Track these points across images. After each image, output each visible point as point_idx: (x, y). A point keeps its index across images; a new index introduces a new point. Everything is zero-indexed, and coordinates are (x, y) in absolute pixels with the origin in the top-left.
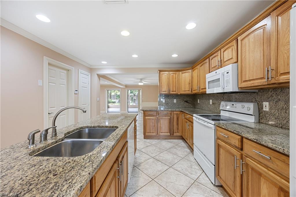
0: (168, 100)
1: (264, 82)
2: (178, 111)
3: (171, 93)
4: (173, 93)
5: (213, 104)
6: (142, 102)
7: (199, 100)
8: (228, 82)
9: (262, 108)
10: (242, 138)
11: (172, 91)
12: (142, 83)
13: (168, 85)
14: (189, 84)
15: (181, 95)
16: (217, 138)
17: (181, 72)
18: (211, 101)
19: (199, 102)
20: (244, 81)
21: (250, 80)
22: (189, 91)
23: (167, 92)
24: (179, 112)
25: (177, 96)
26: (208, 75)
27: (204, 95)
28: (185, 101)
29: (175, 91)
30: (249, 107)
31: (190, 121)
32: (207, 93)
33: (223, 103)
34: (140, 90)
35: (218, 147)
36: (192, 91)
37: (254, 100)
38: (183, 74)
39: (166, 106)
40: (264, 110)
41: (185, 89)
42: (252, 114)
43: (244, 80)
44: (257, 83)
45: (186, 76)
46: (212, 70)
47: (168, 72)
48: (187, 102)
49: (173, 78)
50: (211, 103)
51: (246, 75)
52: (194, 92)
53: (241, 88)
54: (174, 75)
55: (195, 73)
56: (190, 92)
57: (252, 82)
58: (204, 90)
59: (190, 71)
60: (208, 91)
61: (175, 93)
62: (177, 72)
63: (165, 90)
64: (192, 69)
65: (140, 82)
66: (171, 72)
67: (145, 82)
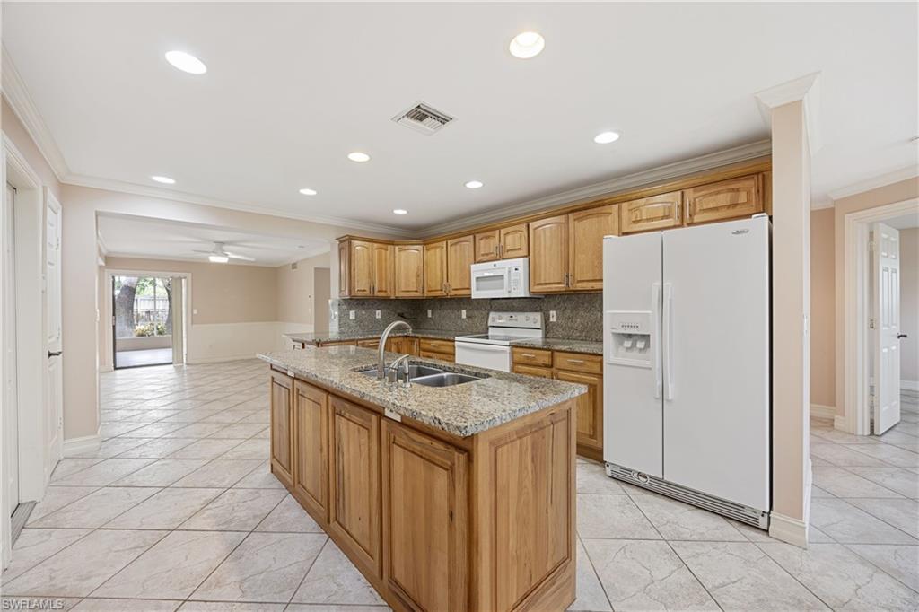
0: (364, 313)
1: (562, 287)
2: (400, 336)
3: (377, 294)
4: (380, 294)
5: (468, 317)
6: (192, 323)
7: (429, 312)
8: (516, 282)
9: (549, 319)
10: (553, 351)
11: (379, 291)
12: (227, 255)
13: (371, 276)
14: (418, 276)
15: (397, 300)
17: (397, 247)
18: (464, 312)
19: (430, 315)
20: (539, 284)
21: (546, 284)
22: (416, 291)
23: (367, 293)
24: (401, 339)
25: (384, 302)
26: (474, 267)
27: (445, 301)
28: (399, 315)
29: (386, 291)
30: (535, 319)
32: (473, 297)
33: (492, 315)
34: (181, 279)
36: (423, 292)
37: (539, 309)
38: (403, 254)
39: (358, 328)
40: (551, 320)
41: (407, 286)
42: (539, 327)
43: (538, 282)
44: (554, 288)
45: (409, 258)
46: (481, 258)
47: (371, 244)
49: (380, 260)
50: (464, 316)
51: (540, 276)
52: (427, 294)
53: (533, 292)
54: (383, 251)
56: (418, 295)
57: (548, 286)
58: (464, 292)
59: (420, 247)
60: (475, 295)
61: (383, 294)
62: (389, 247)
63: (362, 286)
64: (425, 244)
65: (214, 252)
66: (376, 245)
67: (237, 253)
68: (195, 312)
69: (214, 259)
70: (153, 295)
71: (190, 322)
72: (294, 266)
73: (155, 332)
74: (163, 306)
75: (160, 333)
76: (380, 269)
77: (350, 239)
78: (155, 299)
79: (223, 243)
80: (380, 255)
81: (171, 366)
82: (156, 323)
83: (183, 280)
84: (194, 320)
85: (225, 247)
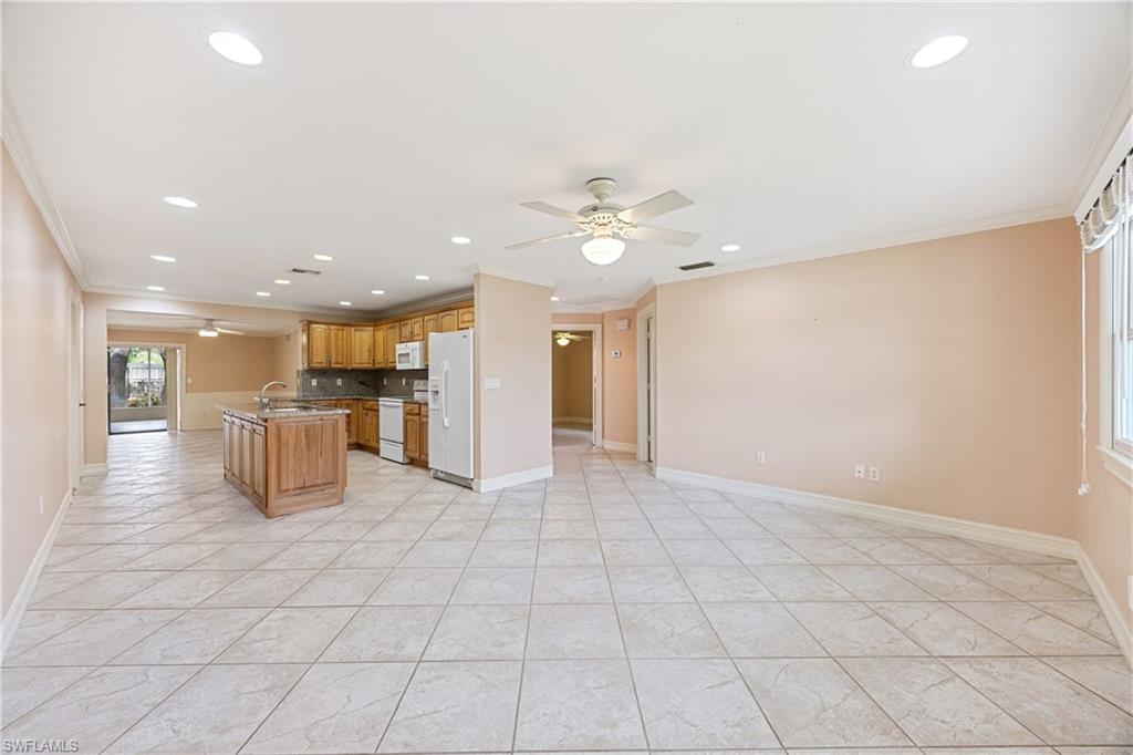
0: (325, 381)
3: (333, 366)
4: (337, 366)
5: (406, 383)
6: (186, 392)
7: (384, 379)
8: (416, 359)
11: (335, 363)
12: (216, 330)
13: (328, 351)
14: (369, 351)
15: (353, 370)
16: (406, 413)
17: (353, 328)
18: (404, 380)
19: (385, 383)
22: (368, 363)
23: (324, 365)
25: (342, 372)
26: (398, 346)
27: (392, 372)
28: (360, 382)
29: (342, 364)
31: (373, 410)
32: (397, 369)
33: (416, 382)
34: (175, 349)
35: (406, 421)
36: (374, 364)
38: (358, 334)
39: (321, 391)
41: (361, 360)
45: (362, 337)
47: (328, 326)
48: (362, 383)
49: (337, 339)
50: (404, 383)
52: (377, 366)
54: (340, 332)
55: (380, 335)
56: (370, 366)
58: (392, 365)
59: (371, 329)
60: (399, 367)
61: (340, 366)
62: (345, 328)
63: (320, 360)
64: (375, 326)
65: (204, 328)
66: (333, 327)
67: (224, 328)
68: (189, 381)
69: (203, 333)
70: (147, 362)
71: (184, 389)
72: (288, 337)
73: (150, 402)
74: (157, 375)
75: (155, 404)
76: (337, 346)
77: (310, 323)
78: (149, 369)
79: (213, 320)
80: (336, 335)
81: (166, 433)
82: (150, 394)
83: (178, 351)
84: (188, 389)
85: (214, 323)
